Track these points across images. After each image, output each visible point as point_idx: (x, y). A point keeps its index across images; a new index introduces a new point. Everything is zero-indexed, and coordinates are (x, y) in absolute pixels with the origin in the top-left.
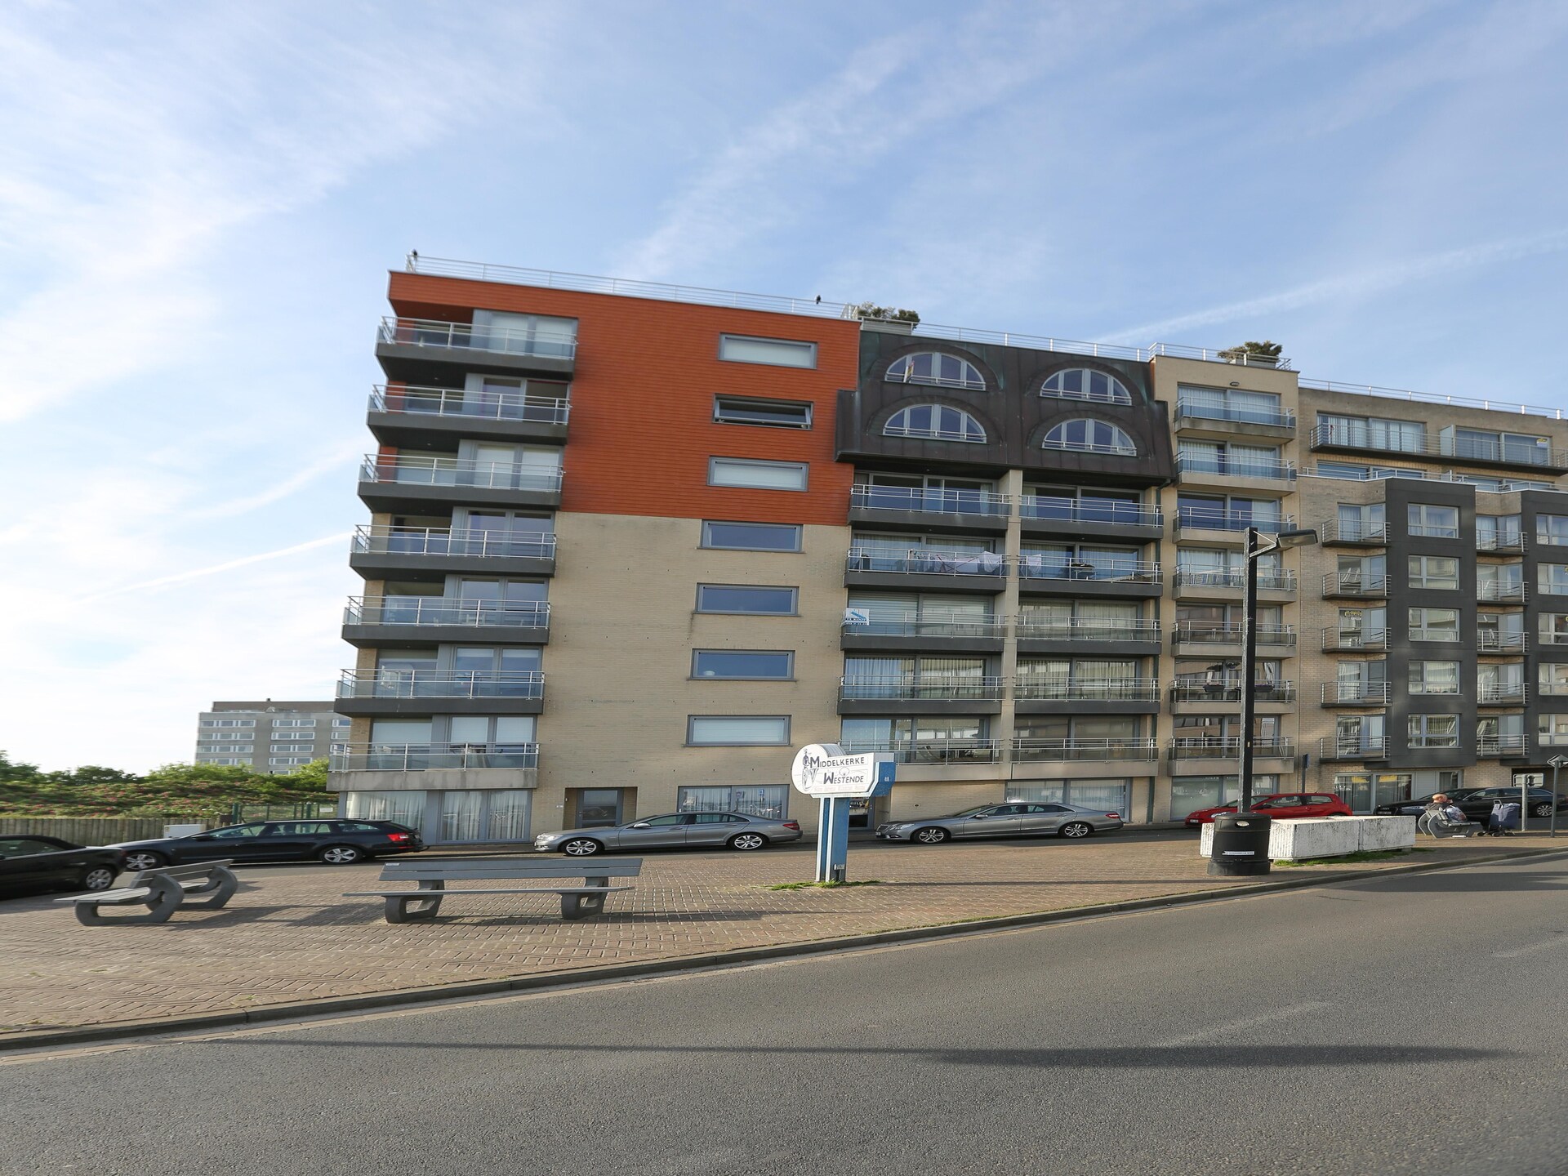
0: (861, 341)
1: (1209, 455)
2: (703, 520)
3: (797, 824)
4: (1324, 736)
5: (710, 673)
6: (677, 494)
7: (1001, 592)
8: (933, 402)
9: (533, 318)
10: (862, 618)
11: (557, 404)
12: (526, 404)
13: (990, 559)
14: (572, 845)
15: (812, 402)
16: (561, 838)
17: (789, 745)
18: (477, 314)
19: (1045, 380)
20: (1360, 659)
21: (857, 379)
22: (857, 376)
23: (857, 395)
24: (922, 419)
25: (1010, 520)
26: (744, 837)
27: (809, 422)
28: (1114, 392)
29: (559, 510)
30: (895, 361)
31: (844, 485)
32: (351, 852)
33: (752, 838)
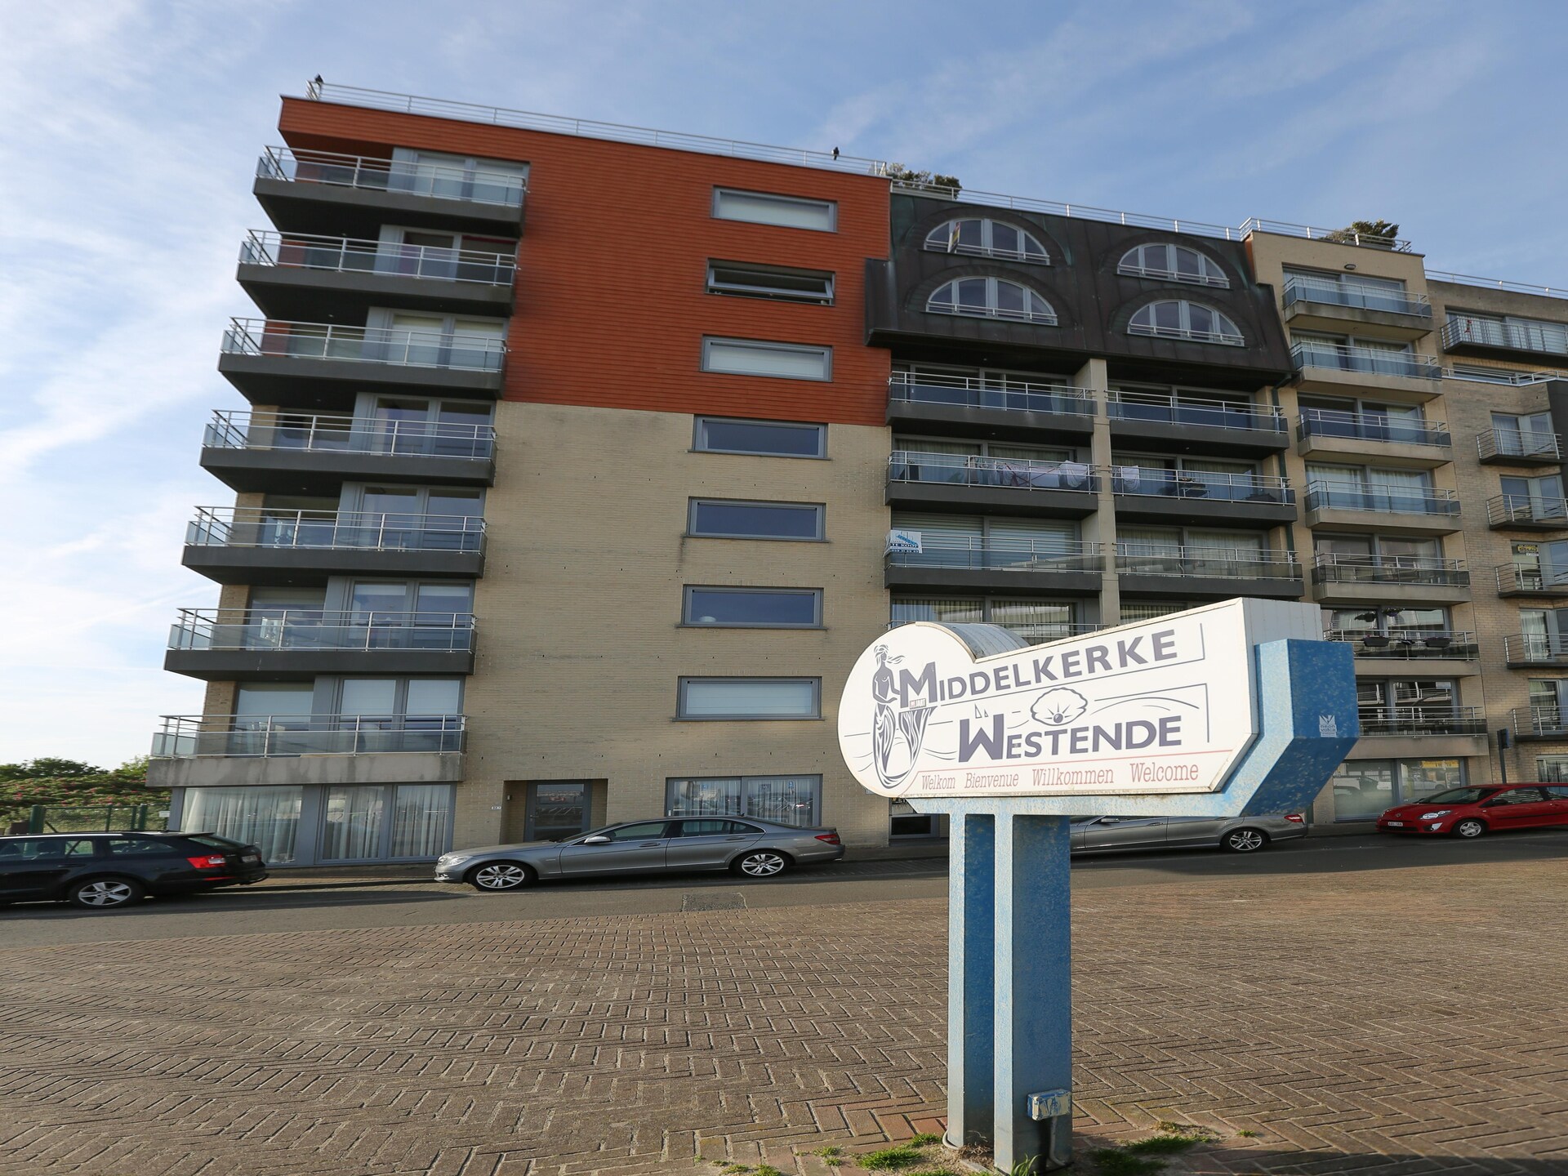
0: (892, 205)
1: (1328, 350)
2: (696, 415)
3: (837, 835)
4: (1516, 706)
5: (709, 620)
6: (660, 381)
7: (1093, 512)
8: (987, 275)
9: (470, 162)
10: (911, 543)
11: (498, 261)
12: (460, 260)
13: (1073, 470)
14: (486, 873)
15: (834, 272)
16: (469, 860)
17: (820, 719)
18: (397, 152)
19: (1122, 255)
20: (1545, 606)
21: (889, 245)
22: (889, 242)
23: (890, 265)
24: (973, 293)
25: (1096, 420)
26: (757, 857)
27: (829, 295)
28: (1207, 272)
29: (501, 399)
30: (935, 226)
31: (880, 375)
32: (123, 887)
33: (768, 858)
